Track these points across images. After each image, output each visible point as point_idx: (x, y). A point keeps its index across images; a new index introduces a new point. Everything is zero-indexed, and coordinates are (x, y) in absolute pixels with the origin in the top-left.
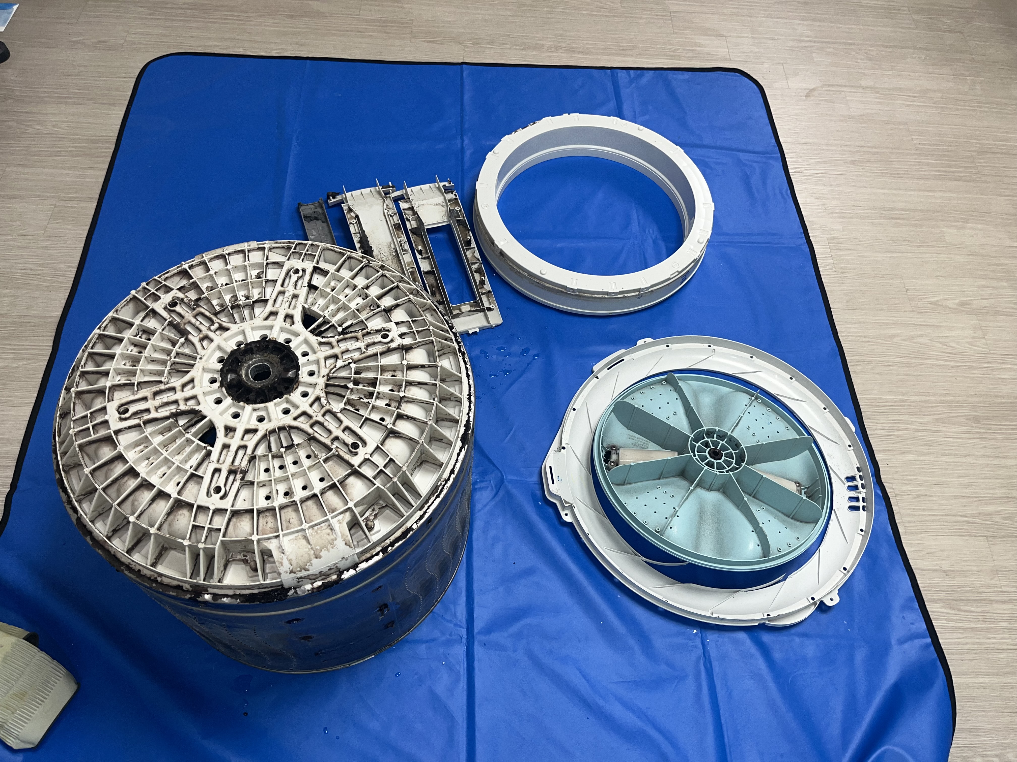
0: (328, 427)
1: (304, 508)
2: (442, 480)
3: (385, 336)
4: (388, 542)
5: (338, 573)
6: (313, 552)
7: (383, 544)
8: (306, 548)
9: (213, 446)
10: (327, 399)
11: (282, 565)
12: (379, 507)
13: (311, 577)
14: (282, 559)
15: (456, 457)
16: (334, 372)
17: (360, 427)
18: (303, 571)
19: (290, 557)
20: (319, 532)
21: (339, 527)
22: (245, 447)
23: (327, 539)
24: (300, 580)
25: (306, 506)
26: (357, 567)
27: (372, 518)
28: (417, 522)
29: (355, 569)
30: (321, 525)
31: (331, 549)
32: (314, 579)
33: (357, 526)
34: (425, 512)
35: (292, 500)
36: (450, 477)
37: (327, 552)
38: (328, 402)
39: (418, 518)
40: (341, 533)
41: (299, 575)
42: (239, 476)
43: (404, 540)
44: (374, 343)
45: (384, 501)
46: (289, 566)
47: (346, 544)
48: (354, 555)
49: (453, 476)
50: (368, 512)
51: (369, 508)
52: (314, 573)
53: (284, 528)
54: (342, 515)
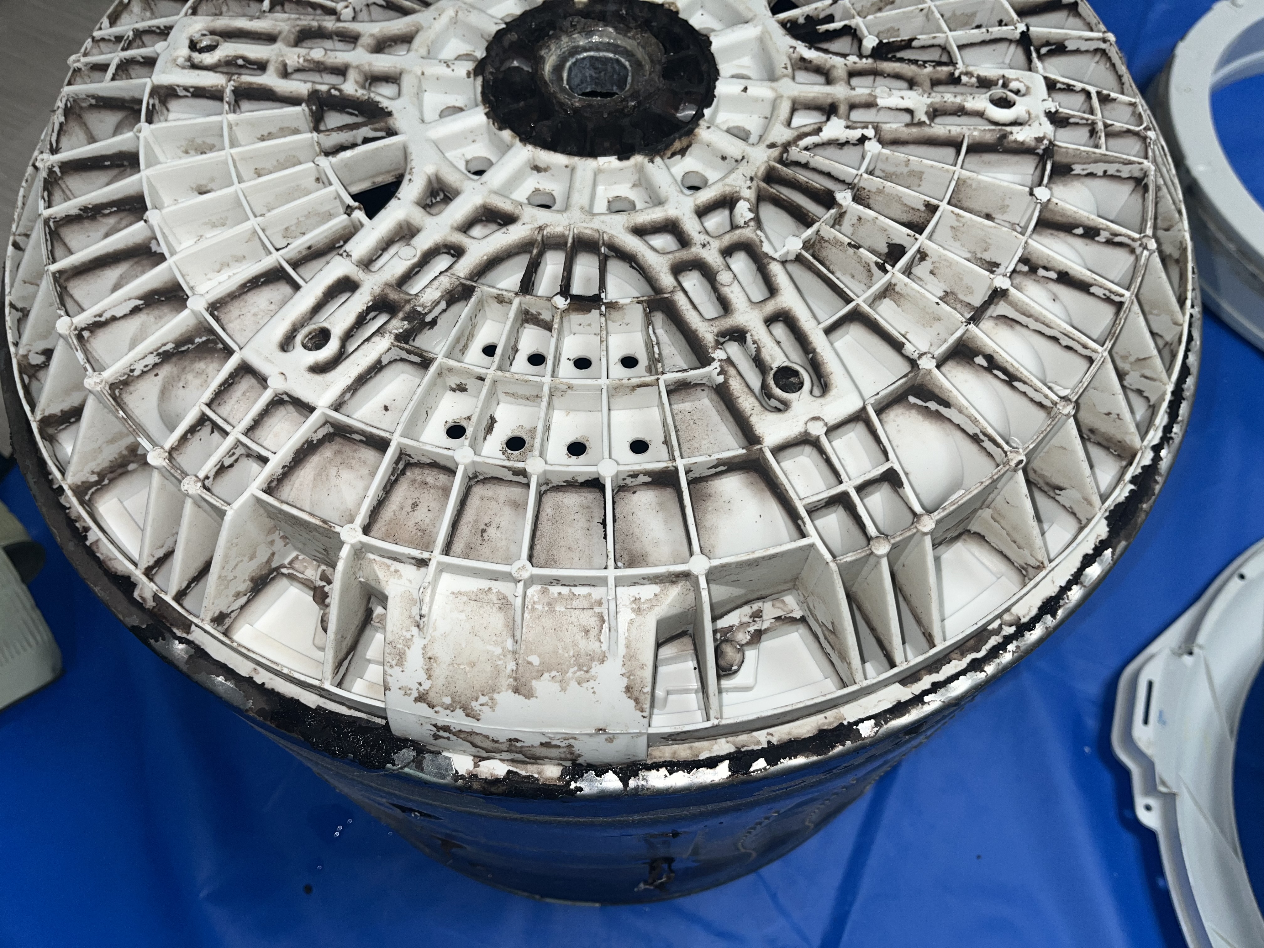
0: (726, 291)
1: (548, 509)
2: (1007, 617)
3: (1004, 103)
4: (761, 739)
5: (568, 764)
6: (512, 665)
7: (743, 738)
8: (496, 643)
9: (371, 215)
10: (755, 209)
11: (400, 663)
12: (779, 613)
13: (477, 740)
14: (408, 643)
15: (1078, 564)
16: (806, 149)
17: (828, 331)
18: (459, 712)
19: (437, 650)
20: (559, 608)
21: (631, 622)
22: (457, 252)
23: (575, 644)
24: (441, 733)
25: (557, 507)
26: (636, 775)
27: (742, 637)
28: (879, 718)
29: (625, 781)
30: (577, 590)
31: (573, 684)
32: (488, 751)
33: (686, 641)
34: (918, 700)
35: (520, 465)
36: (1036, 619)
37: (556, 686)
38: (757, 220)
39: (888, 705)
40: (627, 647)
41: (444, 718)
42: (398, 325)
43: (814, 758)
44: (960, 111)
45: (804, 603)
46: (422, 677)
47: (628, 689)
48: (640, 734)
49: (1049, 621)
50: (737, 612)
51: (746, 603)
52: (492, 735)
53: (458, 546)
54: (655, 589)
